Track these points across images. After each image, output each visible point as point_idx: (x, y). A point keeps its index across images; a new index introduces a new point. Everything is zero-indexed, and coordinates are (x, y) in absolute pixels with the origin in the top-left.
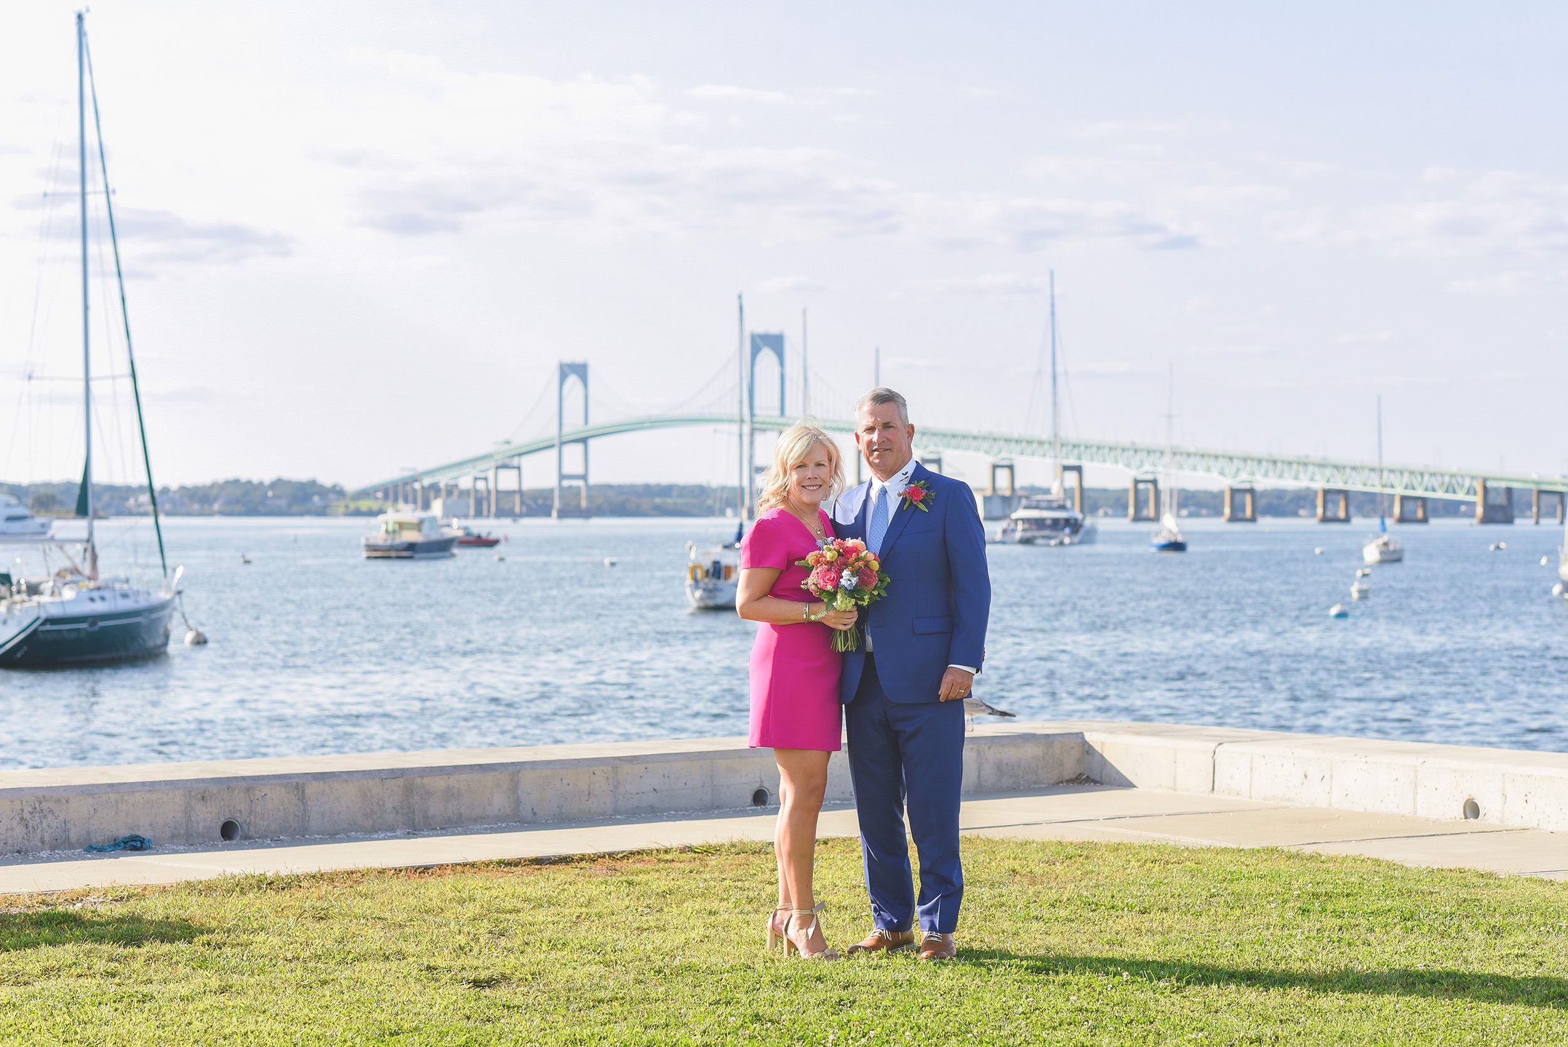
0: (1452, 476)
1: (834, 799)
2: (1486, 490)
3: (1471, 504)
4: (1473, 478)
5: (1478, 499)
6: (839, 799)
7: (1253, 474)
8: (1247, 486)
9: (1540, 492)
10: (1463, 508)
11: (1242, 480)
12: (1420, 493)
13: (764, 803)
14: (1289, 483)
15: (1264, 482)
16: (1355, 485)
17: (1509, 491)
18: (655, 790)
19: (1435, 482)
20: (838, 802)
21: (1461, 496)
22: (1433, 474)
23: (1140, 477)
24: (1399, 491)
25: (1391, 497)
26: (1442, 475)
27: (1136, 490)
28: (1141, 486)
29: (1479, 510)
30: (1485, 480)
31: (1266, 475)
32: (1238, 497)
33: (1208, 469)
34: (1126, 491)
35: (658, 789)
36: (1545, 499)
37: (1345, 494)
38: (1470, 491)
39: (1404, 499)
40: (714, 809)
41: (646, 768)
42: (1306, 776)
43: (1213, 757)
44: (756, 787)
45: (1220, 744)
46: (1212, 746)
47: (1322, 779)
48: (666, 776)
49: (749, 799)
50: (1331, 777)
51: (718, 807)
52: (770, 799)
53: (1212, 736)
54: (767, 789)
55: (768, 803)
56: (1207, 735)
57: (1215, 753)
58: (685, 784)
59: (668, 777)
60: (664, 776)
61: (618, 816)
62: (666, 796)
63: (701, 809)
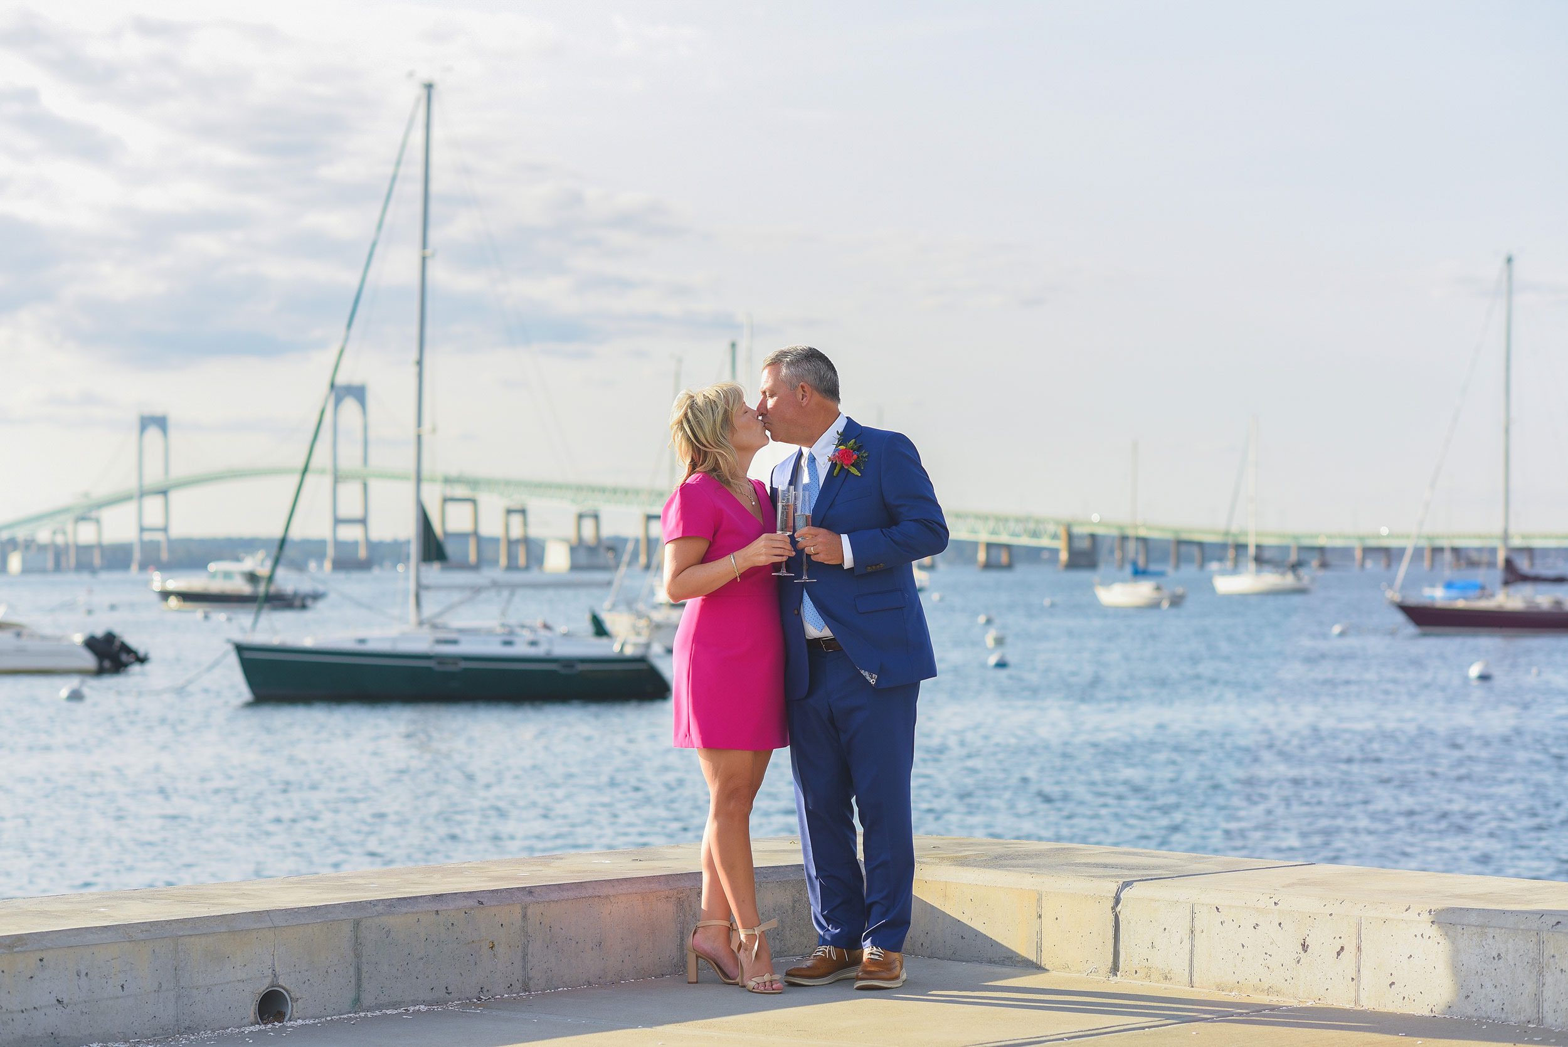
0: (1038, 521)
2: (1070, 537)
3: (1055, 552)
4: (1057, 523)
5: (1061, 545)
9: (1124, 538)
10: (1045, 555)
12: (1004, 538)
17: (1093, 537)
19: (1019, 528)
21: (1045, 542)
22: (1018, 520)
24: (984, 537)
25: (975, 545)
26: (1027, 520)
29: (1064, 556)
30: (1069, 526)
36: (1129, 545)
38: (1055, 537)
39: (989, 546)
40: (181, 1034)
41: (41, 960)
42: (1305, 947)
43: (1113, 908)
44: (263, 987)
45: (1127, 884)
46: (1112, 887)
47: (1338, 954)
48: (83, 973)
49: (251, 1010)
50: (1359, 948)
51: (189, 1029)
52: (291, 1008)
53: (1097, 865)
54: (287, 991)
55: (287, 1018)
56: (1087, 865)
57: (1117, 901)
58: (122, 987)
59: (87, 975)
60: (78, 974)
62: (82, 1013)
63: (155, 1035)
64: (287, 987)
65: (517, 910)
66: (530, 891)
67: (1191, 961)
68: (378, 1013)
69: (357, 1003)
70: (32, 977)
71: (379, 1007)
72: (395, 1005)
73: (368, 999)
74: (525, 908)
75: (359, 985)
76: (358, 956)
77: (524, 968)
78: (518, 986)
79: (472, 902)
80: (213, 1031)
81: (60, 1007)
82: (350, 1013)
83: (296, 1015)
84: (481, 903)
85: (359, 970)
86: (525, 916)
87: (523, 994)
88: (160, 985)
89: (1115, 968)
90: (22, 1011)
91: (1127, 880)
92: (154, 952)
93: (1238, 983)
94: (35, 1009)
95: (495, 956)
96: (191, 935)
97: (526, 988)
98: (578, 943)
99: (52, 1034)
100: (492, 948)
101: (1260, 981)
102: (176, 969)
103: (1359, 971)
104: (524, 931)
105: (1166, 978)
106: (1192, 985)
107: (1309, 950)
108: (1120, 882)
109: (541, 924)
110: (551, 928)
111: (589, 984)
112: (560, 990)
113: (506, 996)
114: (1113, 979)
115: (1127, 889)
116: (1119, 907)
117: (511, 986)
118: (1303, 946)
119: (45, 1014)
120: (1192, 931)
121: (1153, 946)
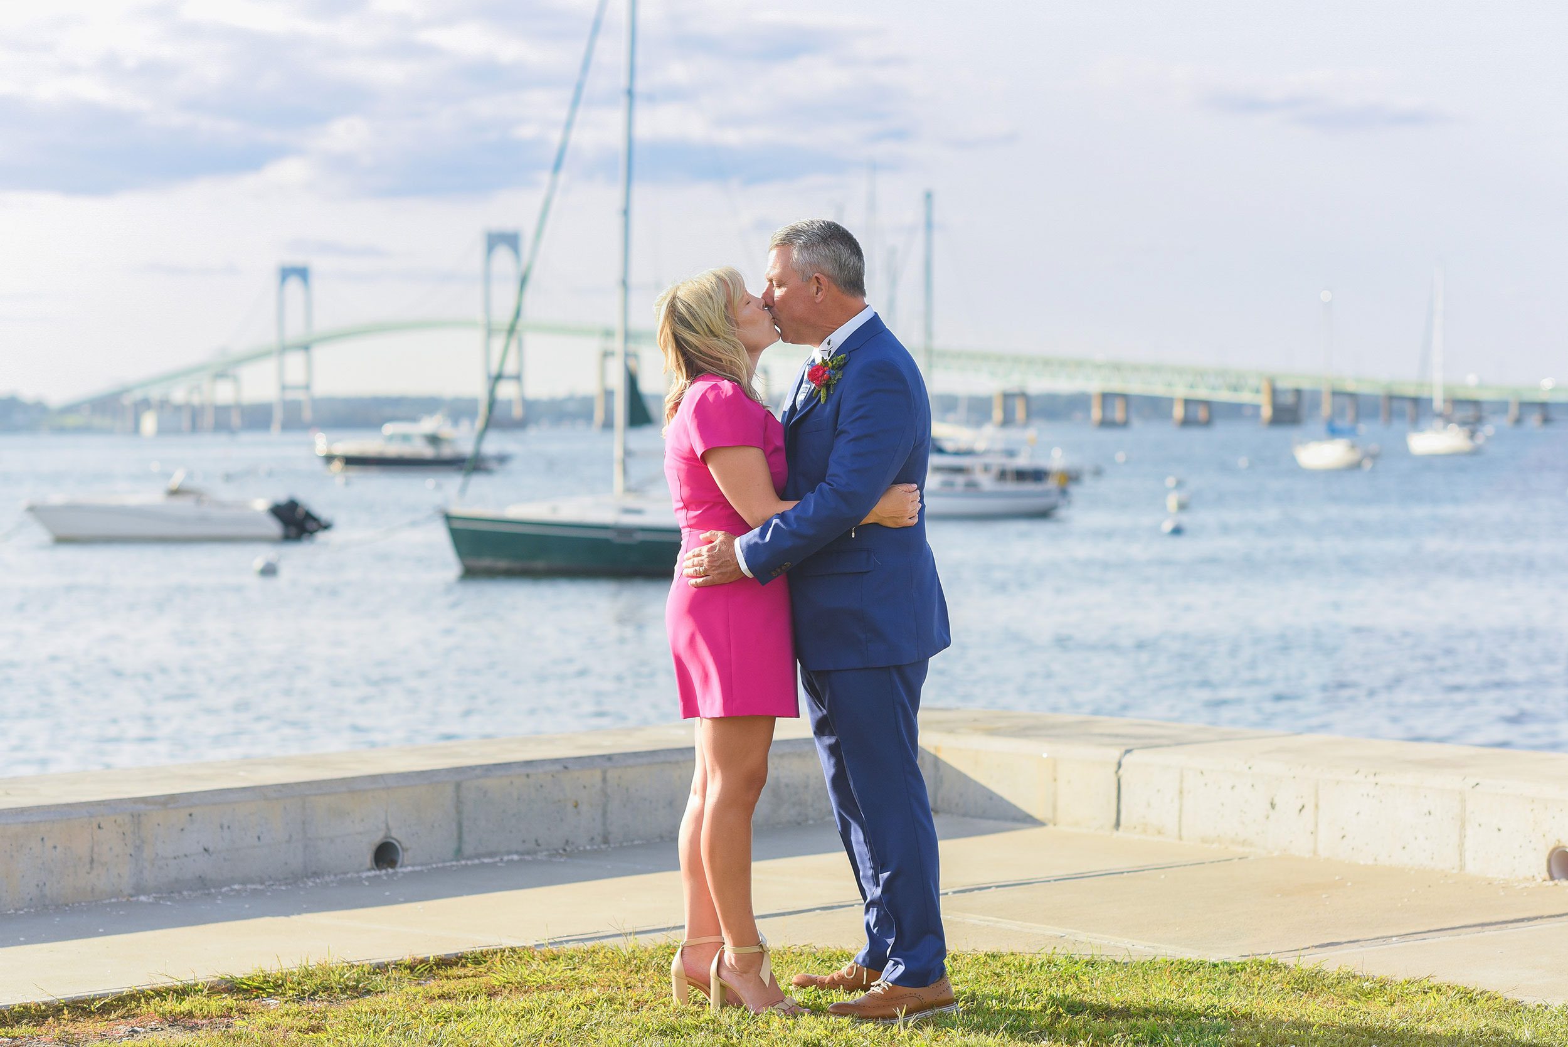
0: (1239, 375)
1: (509, 853)
2: (1274, 392)
3: (1257, 408)
4: (1260, 376)
5: (1264, 400)
6: (517, 853)
8: (1018, 389)
9: (1334, 393)
10: (1246, 411)
11: (1013, 381)
12: (1202, 393)
13: (392, 863)
14: (1064, 385)
15: (1038, 384)
16: (1135, 386)
17: (1298, 392)
18: (205, 850)
19: (1218, 383)
20: (516, 857)
21: (1245, 397)
22: (1217, 375)
24: (1180, 391)
25: (1170, 401)
26: (1228, 373)
29: (1267, 412)
30: (1272, 379)
31: (1039, 376)
32: (1010, 401)
33: (977, 371)
35: (211, 849)
36: (1339, 401)
37: (1125, 397)
38: (1257, 392)
39: (1187, 402)
40: (308, 878)
41: (191, 815)
42: (1273, 806)
43: (1117, 772)
44: (378, 838)
45: (1128, 751)
46: (1115, 753)
47: (1300, 810)
48: (225, 826)
49: (368, 858)
50: (1317, 806)
51: (316, 874)
52: (403, 857)
53: (1109, 735)
54: (398, 841)
55: (399, 864)
56: (1102, 735)
57: (1119, 765)
58: (259, 838)
59: (229, 827)
60: (222, 827)
61: (143, 898)
62: (225, 860)
63: (286, 879)
64: (398, 839)
65: (597, 774)
66: (609, 758)
67: (1180, 817)
68: (476, 861)
69: (459, 853)
70: (182, 830)
71: (478, 856)
72: (491, 855)
73: (468, 849)
74: (604, 772)
75: (460, 838)
76: (459, 812)
77: (604, 824)
78: (599, 839)
79: (558, 767)
80: (336, 875)
81: (206, 855)
82: (452, 860)
83: (406, 862)
84: (566, 768)
85: (460, 826)
86: (604, 780)
87: (603, 846)
88: (291, 836)
89: (1118, 824)
90: (175, 858)
91: (1128, 748)
92: (285, 808)
93: (1219, 836)
94: (186, 856)
95: (579, 813)
96: (316, 795)
97: (606, 841)
98: (651, 802)
99: (200, 877)
100: (576, 806)
101: (1237, 834)
102: (304, 823)
103: (1316, 825)
104: (604, 792)
105: (1159, 833)
106: (1180, 838)
107: (1276, 807)
108: (1123, 749)
109: (619, 785)
110: (627, 789)
111: (661, 837)
112: (636, 842)
113: (588, 848)
114: (1116, 834)
115: (1128, 756)
116: (1121, 772)
117: (592, 839)
118: (1272, 804)
119: (194, 860)
120: (1181, 792)
121: (1149, 805)
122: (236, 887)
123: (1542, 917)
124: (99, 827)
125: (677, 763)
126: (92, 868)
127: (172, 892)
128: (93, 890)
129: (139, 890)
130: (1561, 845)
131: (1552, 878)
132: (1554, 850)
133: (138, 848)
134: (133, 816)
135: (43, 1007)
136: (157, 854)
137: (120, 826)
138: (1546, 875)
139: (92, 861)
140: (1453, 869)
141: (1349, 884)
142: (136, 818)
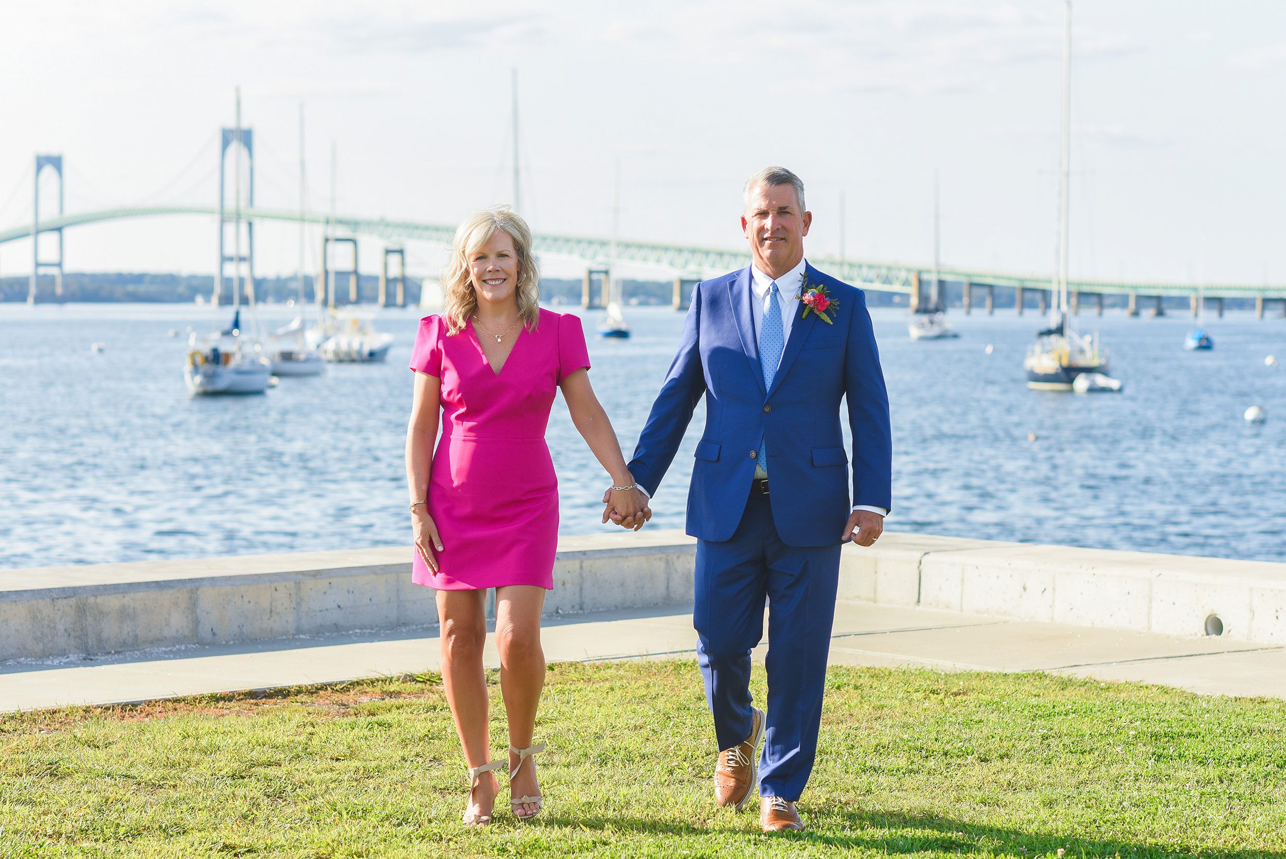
0: (889, 268)
2: (921, 282)
3: (906, 296)
4: (909, 270)
5: (912, 290)
7: (700, 265)
8: (694, 277)
9: (972, 285)
10: (897, 299)
11: (691, 271)
17: (942, 284)
19: (872, 274)
21: (896, 288)
22: (870, 267)
23: (595, 267)
26: (880, 267)
27: (591, 282)
28: (595, 277)
29: (914, 301)
30: (920, 272)
31: (713, 266)
32: (687, 287)
33: (658, 261)
34: (579, 281)
36: (977, 291)
38: (906, 283)
40: (400, 626)
41: (330, 583)
42: (1025, 589)
43: (919, 567)
45: (926, 554)
46: (917, 555)
47: (1043, 592)
48: (351, 592)
50: (1054, 589)
51: (404, 624)
53: (910, 544)
57: (920, 563)
58: (371, 600)
59: (353, 592)
60: (348, 592)
61: (301, 636)
62: (350, 613)
63: (386, 627)
65: (577, 563)
66: (584, 553)
67: (962, 597)
70: (325, 593)
74: (581, 563)
77: (581, 597)
78: (577, 607)
80: (417, 625)
81: (339, 609)
86: (581, 567)
87: (581, 612)
88: (390, 599)
89: (919, 601)
90: (320, 611)
91: (927, 551)
92: (387, 581)
93: (988, 609)
94: (327, 610)
95: (565, 589)
96: (405, 572)
97: (581, 608)
98: (610, 583)
99: (335, 624)
100: (564, 584)
101: (1000, 608)
102: (398, 590)
103: (1054, 601)
104: (581, 576)
105: (947, 607)
106: (962, 611)
107: (1027, 590)
108: (923, 553)
109: (590, 571)
110: (595, 574)
111: (616, 607)
112: (600, 610)
113: (571, 612)
114: (918, 608)
115: (926, 556)
116: (921, 567)
117: (573, 607)
118: (1024, 588)
119: (332, 613)
120: (963, 580)
121: (940, 589)
122: (357, 631)
123: (1203, 654)
124: (276, 590)
125: (627, 557)
126: (271, 616)
127: (318, 633)
128: (271, 630)
129: (299, 631)
130: (1214, 613)
131: (1208, 634)
132: (1209, 616)
133: (298, 604)
134: (296, 583)
135: (309, 688)
136: (310, 608)
137: (288, 589)
138: (1204, 633)
139: (271, 611)
140: (1144, 629)
141: (1079, 636)
142: (298, 584)
